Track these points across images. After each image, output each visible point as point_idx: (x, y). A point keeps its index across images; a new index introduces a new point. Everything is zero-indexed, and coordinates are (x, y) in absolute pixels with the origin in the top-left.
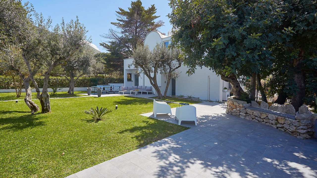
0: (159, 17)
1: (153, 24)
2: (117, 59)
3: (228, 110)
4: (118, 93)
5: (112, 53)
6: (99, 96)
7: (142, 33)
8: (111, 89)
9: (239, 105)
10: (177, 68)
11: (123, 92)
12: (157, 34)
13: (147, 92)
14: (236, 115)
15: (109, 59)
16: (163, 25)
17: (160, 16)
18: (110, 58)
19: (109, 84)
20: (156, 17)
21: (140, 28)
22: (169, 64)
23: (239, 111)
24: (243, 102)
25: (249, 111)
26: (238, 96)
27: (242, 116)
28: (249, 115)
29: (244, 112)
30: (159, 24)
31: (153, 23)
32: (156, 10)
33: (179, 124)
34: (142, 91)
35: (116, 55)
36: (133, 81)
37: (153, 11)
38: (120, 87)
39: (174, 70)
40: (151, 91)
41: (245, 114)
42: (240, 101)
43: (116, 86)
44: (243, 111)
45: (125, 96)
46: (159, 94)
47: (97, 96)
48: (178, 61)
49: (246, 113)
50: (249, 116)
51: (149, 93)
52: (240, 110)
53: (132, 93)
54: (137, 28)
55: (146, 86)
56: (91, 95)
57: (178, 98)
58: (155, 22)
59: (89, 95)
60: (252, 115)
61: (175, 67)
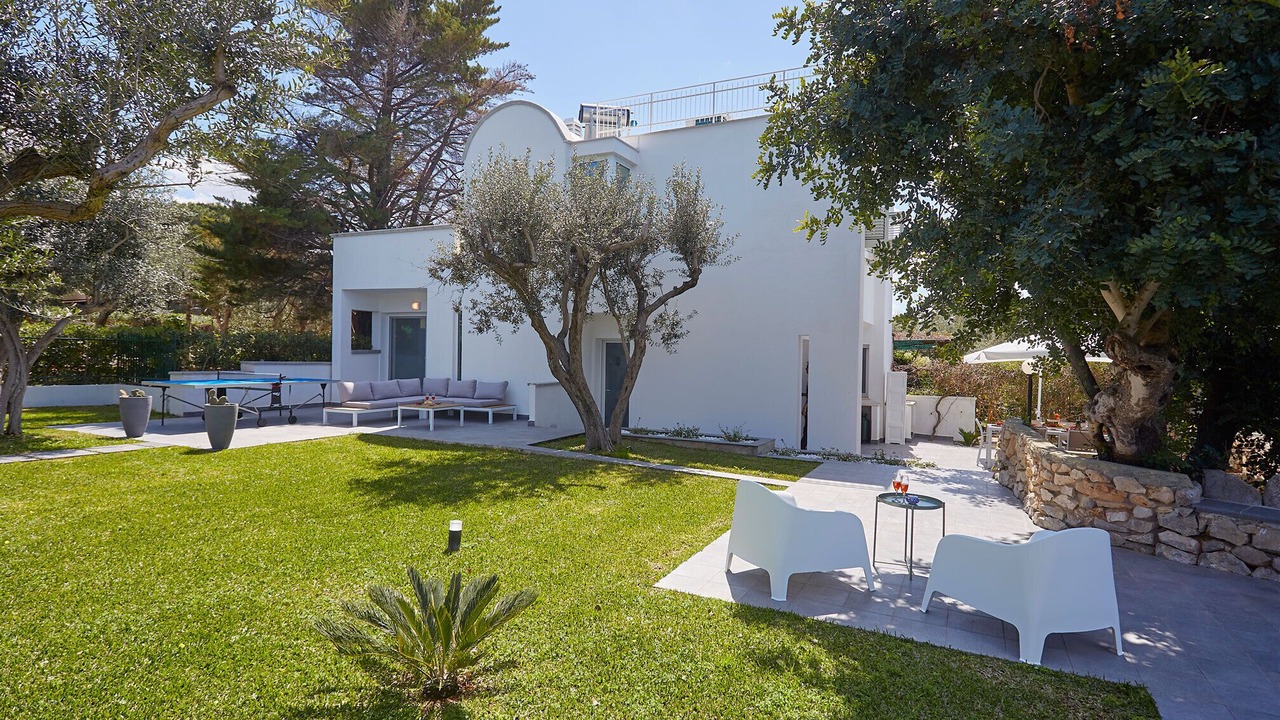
0: (501, 46)
1: (473, 77)
2: (292, 231)
3: (1065, 516)
4: (316, 420)
5: (262, 200)
6: (220, 442)
7: (420, 111)
8: (276, 399)
9: (1147, 494)
10: (677, 292)
11: (355, 412)
12: (544, 116)
13: (488, 413)
14: (1131, 545)
15: (245, 230)
16: (523, 89)
17: (507, 45)
18: (258, 222)
19: (244, 365)
20: (490, 47)
21: (407, 88)
22: (632, 272)
23: (1150, 526)
24: (1173, 477)
25: (1220, 524)
26: (1134, 447)
27: (1174, 552)
28: (1221, 545)
29: (1188, 531)
30: (506, 79)
31: (479, 71)
32: (494, 11)
33: (1031, 653)
34: (462, 409)
35: (289, 211)
36: (379, 352)
37: (478, 15)
38: (323, 386)
39: (663, 301)
40: (504, 405)
41: (1194, 543)
42: (1152, 472)
43: (299, 379)
44: (1184, 528)
45: (363, 437)
46: (595, 426)
47: (202, 440)
48: (685, 259)
49: (1203, 535)
50: (1223, 550)
51: (499, 418)
52: (1154, 518)
53: (411, 417)
54: (391, 83)
55: (475, 382)
56: (153, 440)
57: (678, 444)
58: (485, 72)
59: (132, 434)
60: (1249, 548)
61: (667, 289)
